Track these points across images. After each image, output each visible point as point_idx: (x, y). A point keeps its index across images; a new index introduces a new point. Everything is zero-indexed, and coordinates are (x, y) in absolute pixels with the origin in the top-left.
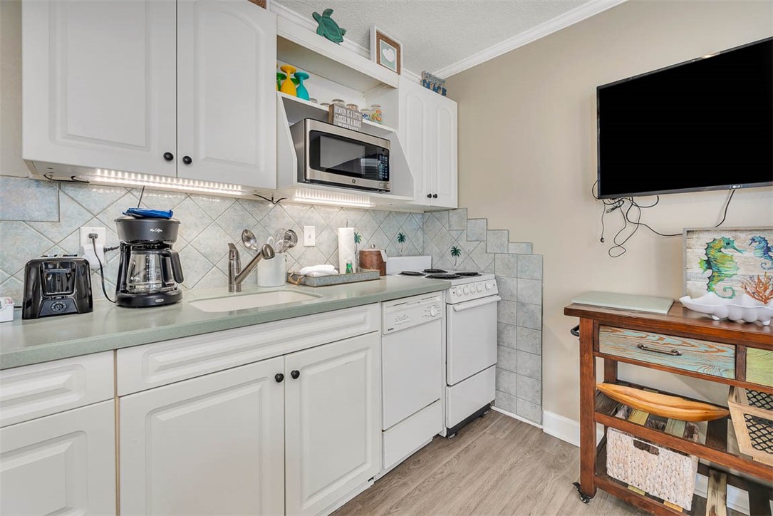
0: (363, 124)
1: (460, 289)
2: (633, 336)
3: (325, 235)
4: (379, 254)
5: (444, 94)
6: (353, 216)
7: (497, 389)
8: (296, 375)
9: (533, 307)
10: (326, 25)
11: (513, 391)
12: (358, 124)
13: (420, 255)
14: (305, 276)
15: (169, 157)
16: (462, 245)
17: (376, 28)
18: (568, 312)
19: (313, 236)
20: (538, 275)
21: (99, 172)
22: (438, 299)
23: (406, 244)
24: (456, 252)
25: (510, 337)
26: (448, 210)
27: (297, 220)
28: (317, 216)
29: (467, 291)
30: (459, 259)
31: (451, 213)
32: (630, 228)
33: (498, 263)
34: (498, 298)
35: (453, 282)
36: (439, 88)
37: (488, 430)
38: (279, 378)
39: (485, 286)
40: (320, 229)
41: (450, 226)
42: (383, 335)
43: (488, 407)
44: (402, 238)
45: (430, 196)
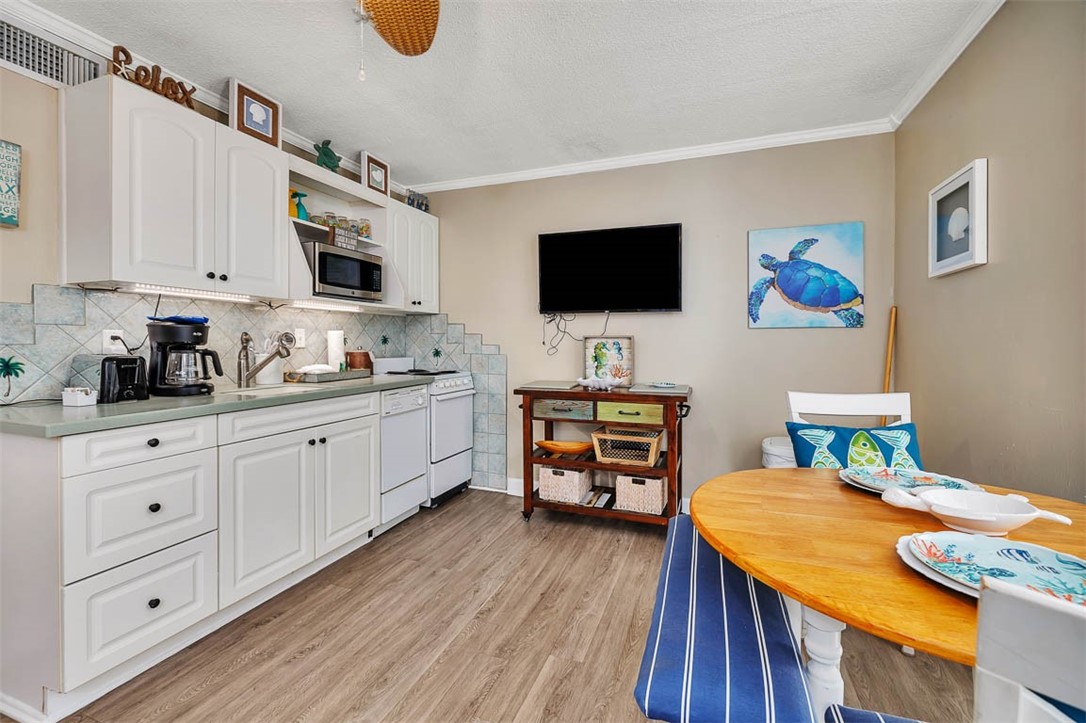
0: (359, 241)
1: (441, 384)
2: (550, 402)
3: (314, 338)
4: (366, 355)
5: (427, 210)
6: (340, 318)
7: (473, 470)
8: (323, 441)
9: (500, 397)
10: (325, 155)
11: (485, 469)
12: (355, 242)
13: (402, 356)
14: (305, 374)
15: (211, 276)
16: (444, 347)
17: (367, 153)
18: (517, 392)
19: (303, 339)
20: (503, 371)
21: (138, 285)
22: (424, 391)
23: (389, 345)
24: (437, 353)
25: (483, 423)
26: (430, 315)
27: (289, 323)
28: (307, 320)
29: (447, 384)
30: (440, 359)
31: (433, 318)
32: (560, 334)
33: (473, 362)
34: (474, 392)
35: (436, 377)
36: (422, 204)
37: (464, 500)
38: (312, 442)
39: (462, 381)
40: (309, 331)
41: (432, 330)
42: (381, 418)
43: (465, 485)
44: (385, 341)
45: (414, 303)
